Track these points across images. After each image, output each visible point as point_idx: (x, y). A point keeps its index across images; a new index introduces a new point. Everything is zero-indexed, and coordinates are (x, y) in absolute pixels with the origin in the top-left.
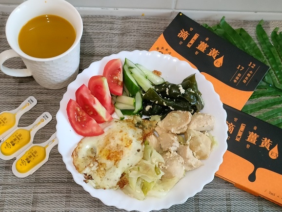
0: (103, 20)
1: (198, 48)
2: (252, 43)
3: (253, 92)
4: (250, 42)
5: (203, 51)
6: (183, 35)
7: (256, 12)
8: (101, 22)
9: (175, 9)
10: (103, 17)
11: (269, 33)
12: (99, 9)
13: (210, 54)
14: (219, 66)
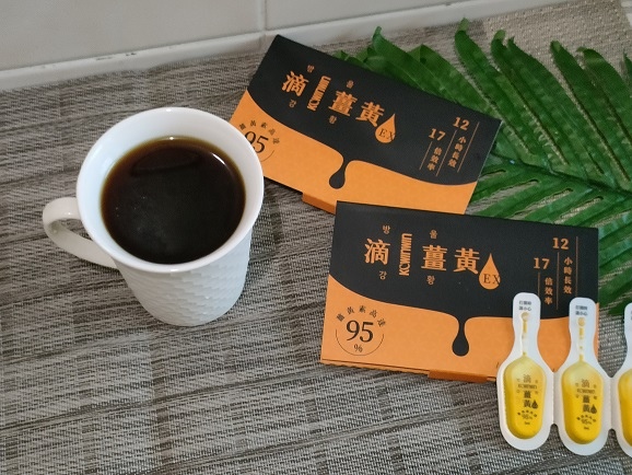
0: (106, 84)
1: (333, 108)
2: (452, 74)
3: (476, 183)
4: (448, 73)
5: (346, 112)
6: (295, 84)
7: (448, 4)
8: (102, 90)
9: (267, 29)
10: (104, 77)
11: (486, 45)
12: (92, 61)
13: (363, 117)
14: (389, 141)
